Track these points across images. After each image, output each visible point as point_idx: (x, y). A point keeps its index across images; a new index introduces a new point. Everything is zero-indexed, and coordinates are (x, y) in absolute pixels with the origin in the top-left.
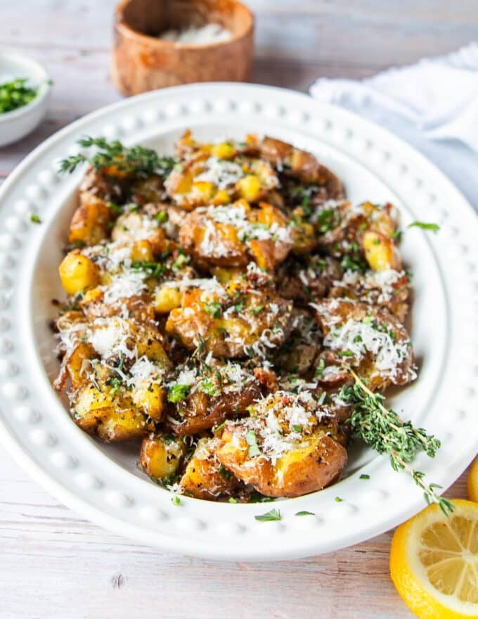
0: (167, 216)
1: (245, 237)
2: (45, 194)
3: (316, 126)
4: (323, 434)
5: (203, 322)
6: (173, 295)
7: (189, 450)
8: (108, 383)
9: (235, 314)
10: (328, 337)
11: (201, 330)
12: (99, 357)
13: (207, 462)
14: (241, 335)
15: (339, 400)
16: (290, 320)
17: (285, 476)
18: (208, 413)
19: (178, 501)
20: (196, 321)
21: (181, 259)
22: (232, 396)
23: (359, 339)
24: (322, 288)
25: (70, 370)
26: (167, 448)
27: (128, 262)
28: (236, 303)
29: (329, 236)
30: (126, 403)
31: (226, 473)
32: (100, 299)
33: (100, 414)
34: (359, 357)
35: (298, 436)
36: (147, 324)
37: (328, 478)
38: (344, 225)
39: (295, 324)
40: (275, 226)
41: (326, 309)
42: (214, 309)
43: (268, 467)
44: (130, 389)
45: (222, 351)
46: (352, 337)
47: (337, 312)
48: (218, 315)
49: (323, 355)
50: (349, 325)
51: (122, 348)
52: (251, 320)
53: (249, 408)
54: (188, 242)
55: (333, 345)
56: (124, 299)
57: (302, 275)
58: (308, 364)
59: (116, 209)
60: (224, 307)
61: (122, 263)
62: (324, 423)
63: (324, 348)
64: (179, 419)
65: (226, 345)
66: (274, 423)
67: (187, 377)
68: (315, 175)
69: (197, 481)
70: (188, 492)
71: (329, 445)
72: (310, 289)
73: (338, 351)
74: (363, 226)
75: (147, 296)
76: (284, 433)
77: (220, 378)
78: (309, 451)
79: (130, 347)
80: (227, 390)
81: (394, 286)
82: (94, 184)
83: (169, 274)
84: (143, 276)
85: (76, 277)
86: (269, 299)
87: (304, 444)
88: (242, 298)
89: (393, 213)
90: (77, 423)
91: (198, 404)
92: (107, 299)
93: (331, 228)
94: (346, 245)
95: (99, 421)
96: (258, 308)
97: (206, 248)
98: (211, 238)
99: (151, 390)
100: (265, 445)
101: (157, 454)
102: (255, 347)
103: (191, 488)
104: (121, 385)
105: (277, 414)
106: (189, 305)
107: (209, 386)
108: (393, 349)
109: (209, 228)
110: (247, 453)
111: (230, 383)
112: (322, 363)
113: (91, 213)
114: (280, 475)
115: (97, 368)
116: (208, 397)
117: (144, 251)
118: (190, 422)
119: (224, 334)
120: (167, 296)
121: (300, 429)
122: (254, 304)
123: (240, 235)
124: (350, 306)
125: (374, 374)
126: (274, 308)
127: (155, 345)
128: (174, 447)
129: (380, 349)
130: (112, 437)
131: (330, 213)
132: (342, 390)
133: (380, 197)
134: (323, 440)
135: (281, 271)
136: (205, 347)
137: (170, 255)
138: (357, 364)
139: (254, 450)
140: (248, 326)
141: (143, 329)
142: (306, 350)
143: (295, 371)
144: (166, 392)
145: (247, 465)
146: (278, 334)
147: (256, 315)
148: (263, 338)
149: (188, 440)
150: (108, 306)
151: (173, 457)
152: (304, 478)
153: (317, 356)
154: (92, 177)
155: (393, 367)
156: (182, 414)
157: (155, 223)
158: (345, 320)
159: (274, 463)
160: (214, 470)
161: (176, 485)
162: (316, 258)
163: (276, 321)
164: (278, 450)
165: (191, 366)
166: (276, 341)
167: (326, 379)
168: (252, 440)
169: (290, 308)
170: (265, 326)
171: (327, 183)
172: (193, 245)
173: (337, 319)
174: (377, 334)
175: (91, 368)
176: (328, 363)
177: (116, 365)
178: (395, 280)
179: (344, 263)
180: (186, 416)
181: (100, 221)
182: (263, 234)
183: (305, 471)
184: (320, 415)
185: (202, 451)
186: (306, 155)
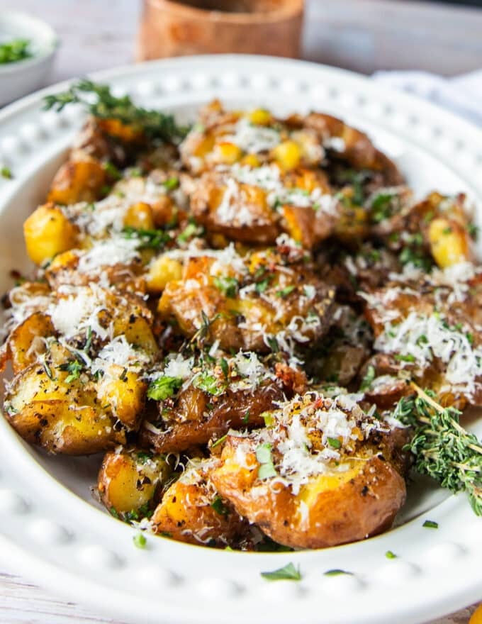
0: (178, 185)
1: (277, 204)
2: (25, 149)
3: (374, 110)
4: (370, 454)
5: (211, 299)
6: (172, 267)
7: (172, 473)
8: (64, 368)
9: (256, 294)
10: (381, 338)
11: (207, 308)
12: (58, 335)
13: (195, 489)
14: (261, 320)
15: (394, 421)
16: (330, 310)
17: (312, 512)
18: (205, 419)
19: (143, 541)
20: (201, 297)
21: (190, 229)
22: (241, 397)
23: (425, 340)
24: (375, 279)
25: (14, 349)
26: (139, 467)
27: (119, 225)
28: (259, 282)
29: (386, 225)
30: (87, 398)
31: (224, 508)
32: (73, 265)
33: (45, 410)
34: (423, 364)
35: (335, 454)
36: (131, 296)
37: (377, 521)
38: (405, 212)
39: (337, 315)
40: (317, 192)
41: (380, 301)
42: (226, 285)
43: (286, 497)
44: (94, 378)
45: (232, 340)
46: (413, 337)
47: (395, 304)
48: (232, 294)
49: (373, 361)
50: (411, 322)
51: (93, 323)
52: (277, 303)
53: (265, 415)
54: (202, 206)
55: (387, 349)
56: (105, 267)
57: (349, 264)
58: (352, 372)
59: (114, 172)
60: (241, 285)
61: (110, 226)
62: (373, 440)
63: (374, 352)
64: (162, 426)
65: (239, 333)
66: (299, 433)
67: (178, 367)
68: (370, 158)
69: (177, 517)
70: (162, 532)
71: (380, 471)
72: (359, 279)
73: (393, 355)
74: (429, 215)
75: (138, 267)
76: (313, 450)
77: (226, 370)
78: (349, 477)
79: (104, 324)
80: (235, 387)
81: (470, 283)
82: (90, 142)
83: (172, 244)
84: (136, 242)
85: (45, 238)
86: (303, 280)
87: (344, 467)
88: (268, 277)
89: (467, 205)
90: (11, 422)
91: (191, 406)
92: (82, 265)
93: (388, 215)
94: (406, 237)
95: (44, 422)
96: (288, 290)
97: (225, 215)
98: (232, 201)
99: (124, 379)
100: (285, 464)
101: (123, 475)
102: (280, 337)
103: (168, 527)
104: (83, 371)
105: (304, 422)
106: (192, 276)
107: (210, 380)
108: (471, 355)
109: (231, 189)
110: (255, 474)
111: (239, 378)
112: (371, 372)
113: (81, 173)
114: (304, 510)
115: (53, 348)
116: (206, 396)
117: (143, 216)
118: (177, 432)
119: (238, 319)
120: (165, 268)
121: (337, 444)
122: (283, 284)
123: (271, 199)
124: (413, 299)
125: (444, 389)
126: (310, 290)
127: (140, 324)
128: (150, 467)
129: (453, 354)
130: (60, 445)
131: (387, 199)
132: (399, 405)
133: (450, 187)
134: (371, 463)
135: (321, 258)
136: (209, 330)
137: (177, 226)
138: (420, 374)
139: (267, 471)
140: (273, 311)
141: (124, 301)
142: (349, 353)
143: (333, 379)
144: (148, 384)
145: (256, 492)
146: (313, 323)
147: (285, 298)
148: (292, 326)
149: (173, 458)
150: (82, 275)
151: (147, 481)
152: (339, 517)
153: (364, 361)
154: (89, 133)
155: (470, 380)
156: (165, 418)
157: (163, 190)
158: (406, 314)
159: (296, 491)
160: (205, 501)
161: (145, 521)
162: (367, 247)
163: (311, 308)
164: (303, 473)
165: (187, 354)
166: (309, 333)
167: (377, 391)
168: (265, 455)
169: (331, 294)
170: (295, 311)
171: (385, 169)
172: (207, 211)
173: (394, 314)
174: (447, 334)
175: (44, 349)
176: (380, 372)
177: (80, 346)
178: (471, 275)
179: (404, 256)
180: (172, 422)
181: (92, 183)
182: (300, 200)
183: (343, 505)
184: (368, 428)
185: (190, 475)
186: (360, 135)
